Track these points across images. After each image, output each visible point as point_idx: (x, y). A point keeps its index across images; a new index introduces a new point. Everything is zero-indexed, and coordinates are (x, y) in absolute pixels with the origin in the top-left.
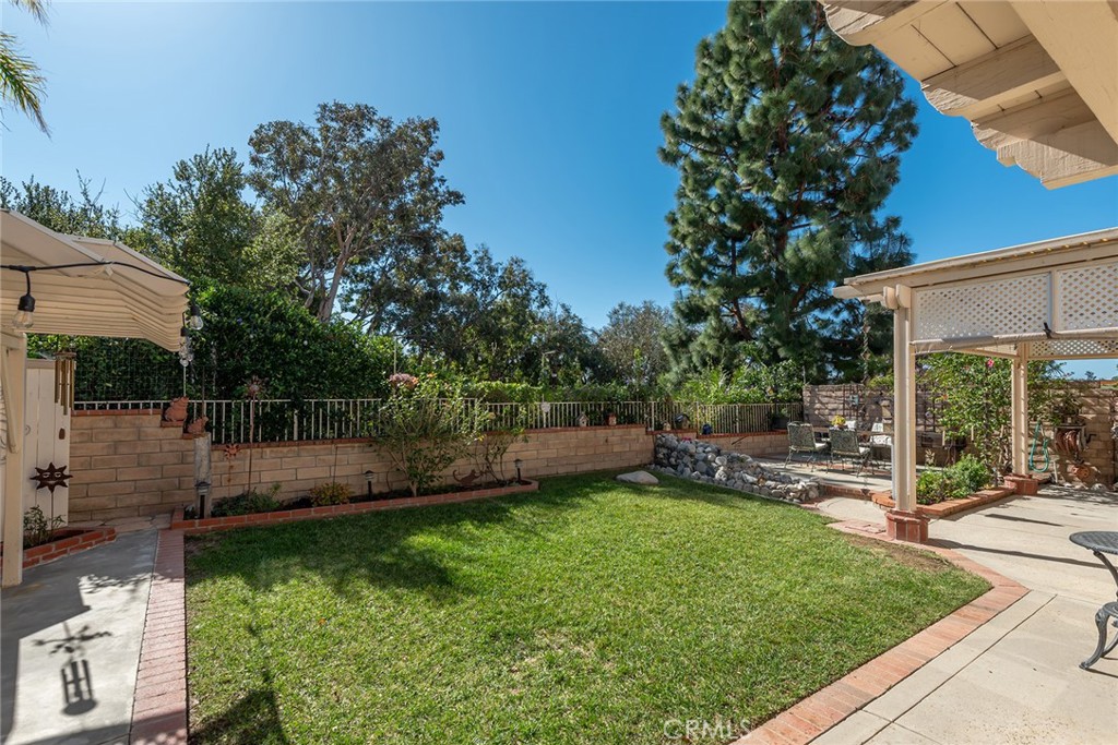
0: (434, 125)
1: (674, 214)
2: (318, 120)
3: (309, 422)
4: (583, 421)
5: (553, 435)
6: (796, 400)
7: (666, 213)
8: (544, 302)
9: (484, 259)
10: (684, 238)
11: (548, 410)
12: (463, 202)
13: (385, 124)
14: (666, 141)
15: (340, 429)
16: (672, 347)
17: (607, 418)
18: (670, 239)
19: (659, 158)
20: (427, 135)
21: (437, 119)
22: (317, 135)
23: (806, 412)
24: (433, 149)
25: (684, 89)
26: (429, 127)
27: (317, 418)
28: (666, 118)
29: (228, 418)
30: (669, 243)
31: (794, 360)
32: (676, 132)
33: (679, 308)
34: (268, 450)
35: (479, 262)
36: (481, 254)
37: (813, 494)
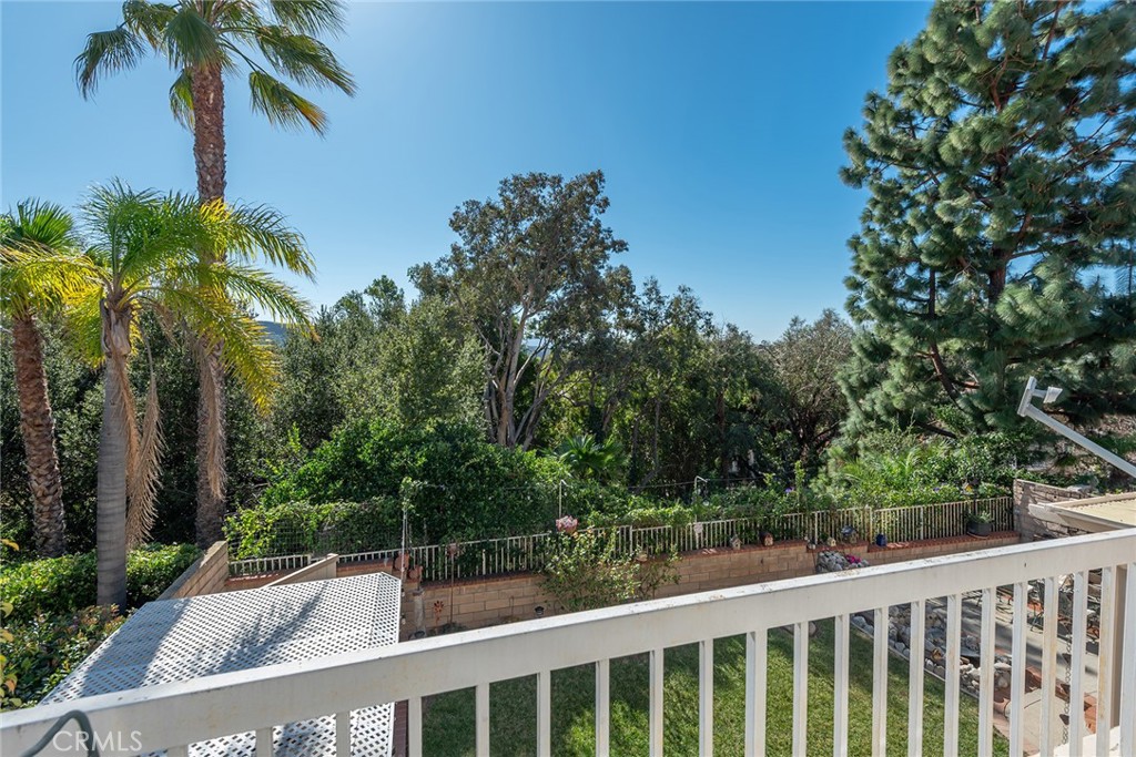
0: (600, 175)
1: (859, 238)
2: (501, 195)
3: (494, 556)
4: (736, 543)
5: (705, 559)
6: (1004, 494)
7: (849, 237)
8: (711, 331)
9: (653, 290)
10: (867, 274)
11: (701, 530)
12: (627, 249)
13: (557, 181)
14: (851, 161)
15: (517, 561)
16: (851, 389)
17: (763, 538)
18: (851, 273)
19: (839, 180)
20: (593, 184)
21: (603, 171)
22: (502, 207)
23: (1015, 511)
24: (599, 197)
25: (873, 98)
26: (595, 180)
27: (500, 555)
28: (851, 135)
29: (436, 558)
30: (849, 278)
31: (1007, 432)
32: (862, 151)
33: (862, 346)
34: (464, 588)
35: (648, 293)
36: (649, 286)
37: (1002, 682)
